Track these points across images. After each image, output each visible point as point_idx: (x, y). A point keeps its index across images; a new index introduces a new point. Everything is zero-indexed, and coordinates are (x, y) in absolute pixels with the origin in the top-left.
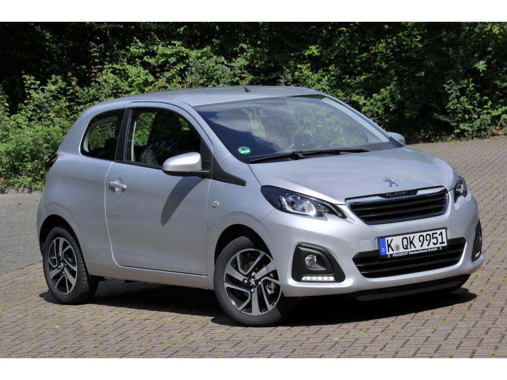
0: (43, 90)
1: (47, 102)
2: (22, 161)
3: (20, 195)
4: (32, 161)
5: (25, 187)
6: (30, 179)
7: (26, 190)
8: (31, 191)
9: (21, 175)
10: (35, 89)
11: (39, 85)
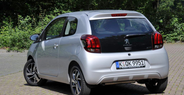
0: (24, 20)
1: (25, 24)
2: (15, 42)
3: (14, 53)
4: (19, 42)
5: (16, 50)
6: (17, 48)
7: (16, 51)
8: (17, 52)
9: (15, 47)
10: (21, 20)
11: (23, 19)
